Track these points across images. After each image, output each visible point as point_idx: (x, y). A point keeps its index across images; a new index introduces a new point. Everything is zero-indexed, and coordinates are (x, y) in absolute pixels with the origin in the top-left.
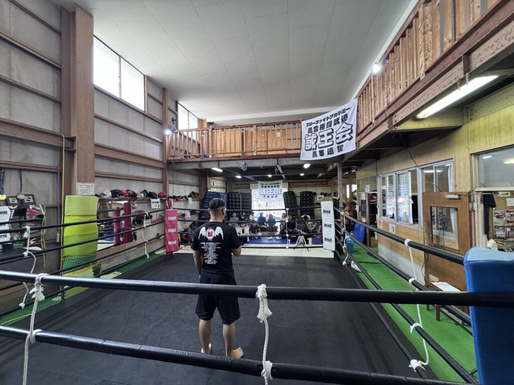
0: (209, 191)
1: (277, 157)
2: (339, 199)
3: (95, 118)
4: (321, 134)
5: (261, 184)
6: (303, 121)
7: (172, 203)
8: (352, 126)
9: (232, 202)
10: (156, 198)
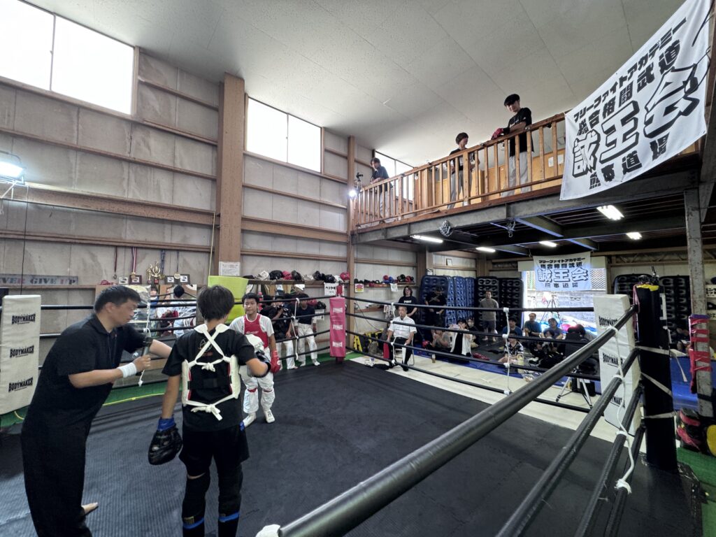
0: (430, 273)
1: (506, 202)
4: (607, 127)
5: (541, 262)
6: (566, 113)
8: (695, 68)
10: (333, 283)
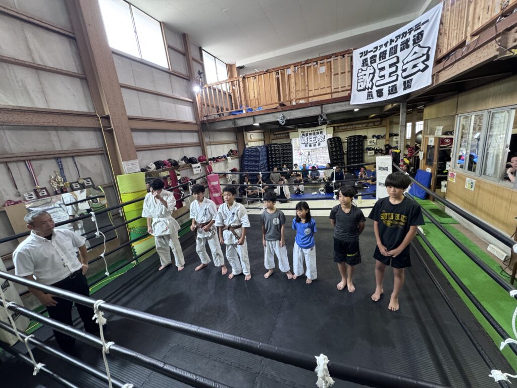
1: (321, 104)
2: (400, 152)
3: (122, 89)
4: (381, 66)
5: (302, 132)
6: (354, 49)
7: (213, 166)
8: (429, 48)
9: (272, 154)
10: (196, 163)
